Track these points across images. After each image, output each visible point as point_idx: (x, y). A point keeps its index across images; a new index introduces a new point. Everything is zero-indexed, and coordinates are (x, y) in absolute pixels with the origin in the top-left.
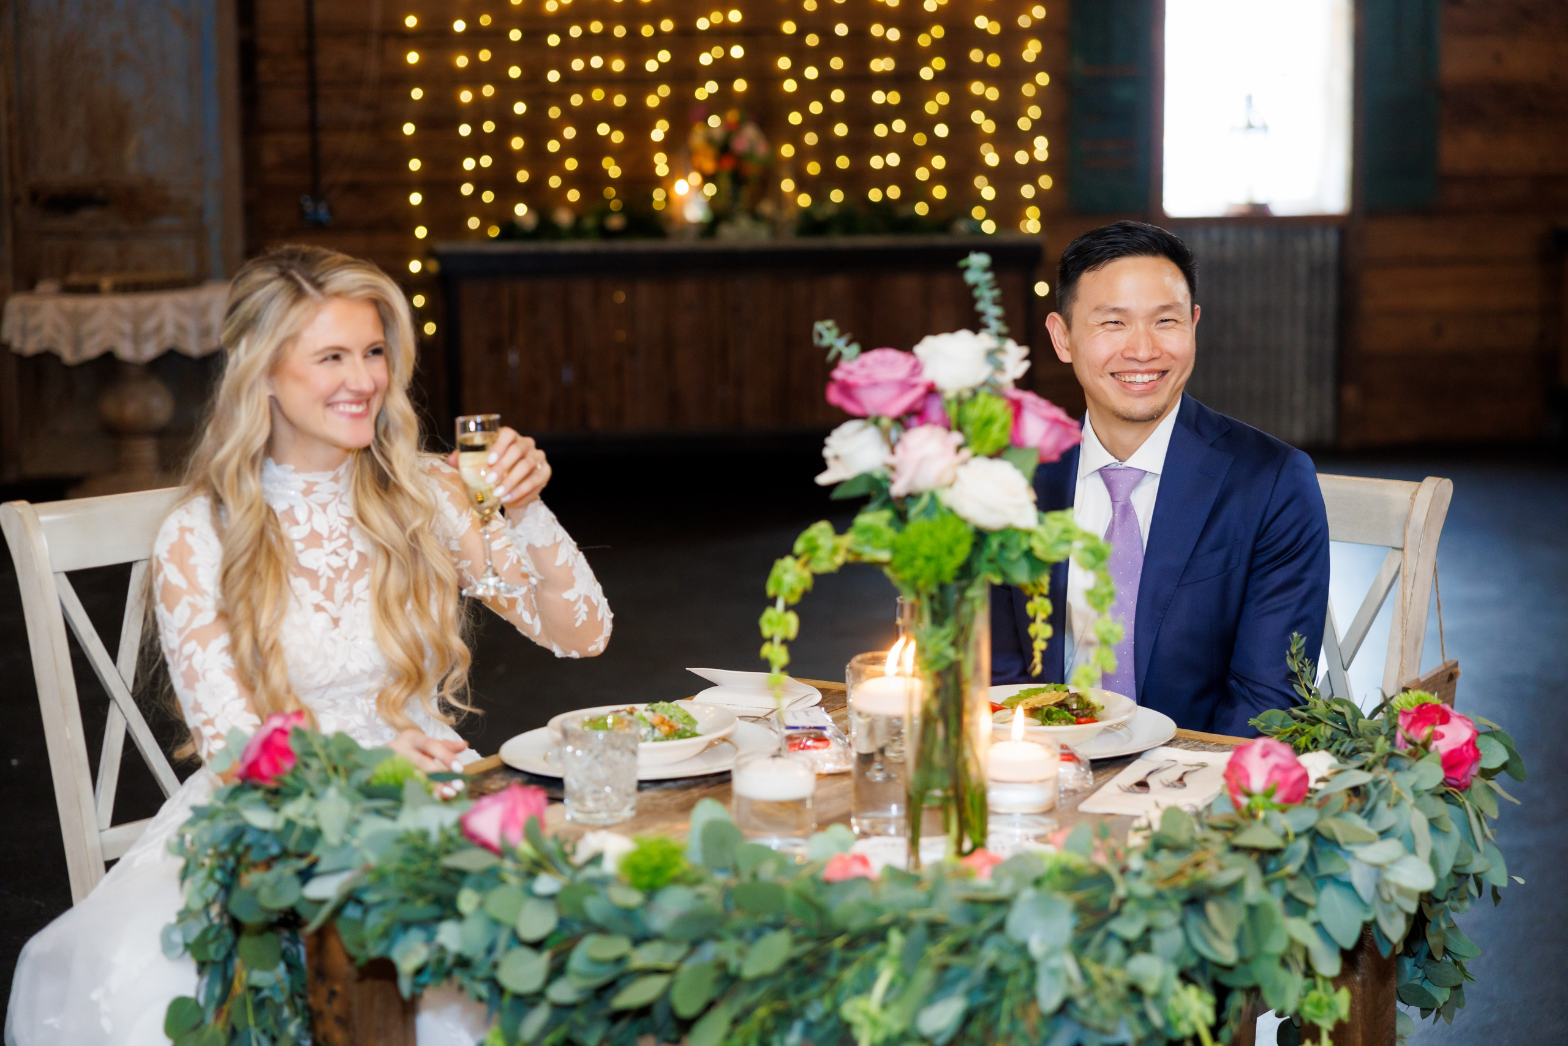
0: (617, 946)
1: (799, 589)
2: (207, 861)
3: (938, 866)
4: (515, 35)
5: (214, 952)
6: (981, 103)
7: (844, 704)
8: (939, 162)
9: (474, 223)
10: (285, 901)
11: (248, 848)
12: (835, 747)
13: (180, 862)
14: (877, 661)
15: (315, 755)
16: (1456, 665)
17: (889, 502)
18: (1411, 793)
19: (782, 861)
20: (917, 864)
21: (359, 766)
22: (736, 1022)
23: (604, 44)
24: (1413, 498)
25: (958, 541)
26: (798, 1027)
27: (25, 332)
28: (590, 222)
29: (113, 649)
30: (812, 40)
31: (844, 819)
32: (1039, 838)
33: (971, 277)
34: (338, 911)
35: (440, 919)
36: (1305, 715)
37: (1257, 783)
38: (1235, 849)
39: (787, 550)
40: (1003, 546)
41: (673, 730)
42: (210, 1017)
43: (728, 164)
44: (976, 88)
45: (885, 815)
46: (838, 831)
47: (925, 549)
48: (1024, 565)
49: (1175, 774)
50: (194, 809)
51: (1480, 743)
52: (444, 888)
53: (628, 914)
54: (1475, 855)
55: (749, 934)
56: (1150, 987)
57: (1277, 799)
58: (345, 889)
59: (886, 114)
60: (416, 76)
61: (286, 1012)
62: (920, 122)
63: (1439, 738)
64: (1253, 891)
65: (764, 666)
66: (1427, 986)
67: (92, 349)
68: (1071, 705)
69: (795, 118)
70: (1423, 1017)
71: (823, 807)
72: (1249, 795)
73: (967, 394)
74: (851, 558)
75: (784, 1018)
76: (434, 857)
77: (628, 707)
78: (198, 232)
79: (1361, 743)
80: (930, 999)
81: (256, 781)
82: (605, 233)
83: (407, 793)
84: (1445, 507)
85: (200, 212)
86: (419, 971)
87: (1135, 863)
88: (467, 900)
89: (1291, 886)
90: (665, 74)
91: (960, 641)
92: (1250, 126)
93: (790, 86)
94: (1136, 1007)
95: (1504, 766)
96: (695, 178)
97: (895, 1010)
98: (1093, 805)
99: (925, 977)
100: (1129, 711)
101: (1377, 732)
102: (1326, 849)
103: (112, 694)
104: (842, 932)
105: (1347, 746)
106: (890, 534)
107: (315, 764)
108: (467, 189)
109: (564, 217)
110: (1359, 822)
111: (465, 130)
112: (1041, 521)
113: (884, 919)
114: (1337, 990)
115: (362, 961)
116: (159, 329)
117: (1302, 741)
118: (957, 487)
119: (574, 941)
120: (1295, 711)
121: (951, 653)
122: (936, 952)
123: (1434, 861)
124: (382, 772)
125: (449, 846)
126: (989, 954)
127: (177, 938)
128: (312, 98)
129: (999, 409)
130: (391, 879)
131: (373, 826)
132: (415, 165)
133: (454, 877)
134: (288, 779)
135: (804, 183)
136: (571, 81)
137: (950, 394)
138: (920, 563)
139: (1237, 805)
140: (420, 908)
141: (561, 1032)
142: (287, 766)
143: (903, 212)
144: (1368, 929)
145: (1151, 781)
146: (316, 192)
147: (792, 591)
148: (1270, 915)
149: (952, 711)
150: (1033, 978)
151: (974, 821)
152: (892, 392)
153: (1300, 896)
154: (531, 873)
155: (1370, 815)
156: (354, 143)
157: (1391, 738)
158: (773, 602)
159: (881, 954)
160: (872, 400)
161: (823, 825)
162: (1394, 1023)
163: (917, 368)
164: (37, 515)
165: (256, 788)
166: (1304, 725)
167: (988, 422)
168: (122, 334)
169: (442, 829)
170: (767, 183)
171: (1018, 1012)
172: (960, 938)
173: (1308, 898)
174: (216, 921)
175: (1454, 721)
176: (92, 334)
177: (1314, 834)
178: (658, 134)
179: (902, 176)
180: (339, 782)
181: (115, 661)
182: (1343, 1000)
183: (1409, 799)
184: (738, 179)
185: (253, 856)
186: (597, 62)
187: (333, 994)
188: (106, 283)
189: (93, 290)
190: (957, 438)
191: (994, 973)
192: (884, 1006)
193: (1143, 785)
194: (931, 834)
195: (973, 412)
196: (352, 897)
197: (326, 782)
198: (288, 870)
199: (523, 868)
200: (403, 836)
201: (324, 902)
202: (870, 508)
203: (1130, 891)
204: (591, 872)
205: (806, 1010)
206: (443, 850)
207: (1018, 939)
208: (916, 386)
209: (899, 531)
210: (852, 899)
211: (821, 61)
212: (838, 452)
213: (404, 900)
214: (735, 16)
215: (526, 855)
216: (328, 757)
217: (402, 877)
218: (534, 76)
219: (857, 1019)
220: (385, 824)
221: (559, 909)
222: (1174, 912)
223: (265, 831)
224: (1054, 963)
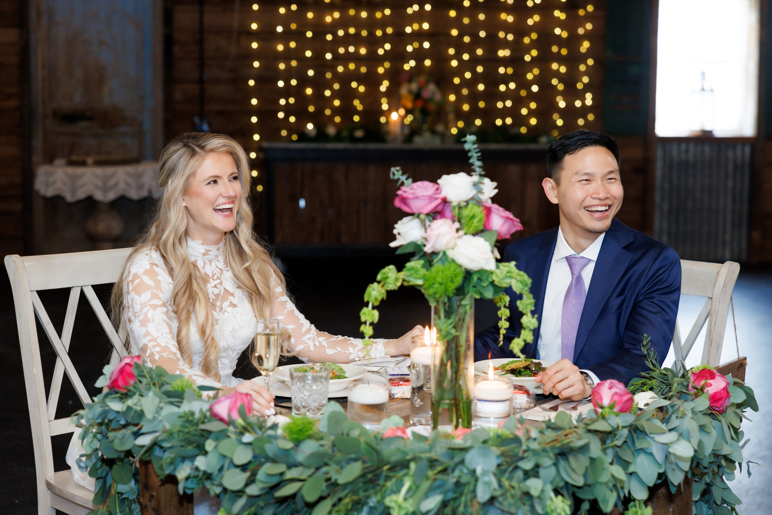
0: (282, 468)
1: (380, 298)
2: (94, 430)
4: (309, 34)
6: (557, 74)
8: (533, 105)
9: (284, 133)
10: (126, 447)
11: (111, 421)
15: (145, 376)
16: (745, 359)
17: (423, 255)
18: (691, 412)
21: (165, 383)
22: (334, 505)
23: (356, 40)
24: (718, 272)
25: (456, 275)
26: (366, 509)
27: (47, 185)
28: (345, 134)
30: (467, 39)
33: (467, 146)
34: (150, 451)
35: (197, 455)
37: (606, 401)
38: (590, 431)
39: (373, 280)
40: (479, 279)
41: (334, 375)
43: (419, 104)
44: (555, 66)
47: (439, 280)
48: (491, 289)
51: (730, 389)
52: (200, 440)
53: (286, 451)
54: (725, 445)
55: (343, 463)
56: (536, 494)
57: (616, 410)
58: (154, 441)
59: (506, 79)
60: (256, 55)
62: (524, 84)
63: (709, 386)
64: (595, 451)
65: (361, 336)
67: (81, 195)
68: (532, 368)
69: (457, 81)
72: (602, 407)
73: (463, 204)
74: (404, 283)
75: (358, 504)
76: (197, 425)
78: (140, 135)
80: (426, 495)
81: (117, 389)
82: (353, 139)
83: (186, 395)
85: (141, 124)
86: (187, 479)
87: (535, 434)
88: (209, 445)
89: (618, 451)
90: (387, 55)
91: (458, 325)
92: (702, 90)
93: (454, 63)
94: (528, 503)
95: (744, 402)
96: (402, 111)
97: (411, 501)
99: (425, 485)
102: (641, 436)
103: (58, 353)
104: (387, 464)
105: (664, 390)
106: (423, 271)
107: (144, 381)
108: (281, 115)
109: (331, 131)
110: (658, 423)
111: (281, 84)
112: (498, 267)
113: (409, 457)
114: (646, 506)
115: (163, 476)
116: (116, 185)
117: (645, 388)
118: (456, 249)
119: (261, 465)
121: (453, 331)
122: (432, 473)
124: (176, 385)
125: (204, 419)
126: (457, 474)
128: (201, 66)
129: (479, 212)
130: (176, 436)
131: (170, 410)
132: (254, 102)
133: (205, 434)
134: (131, 388)
135: (460, 116)
136: (337, 58)
137: (454, 204)
138: (436, 286)
139: (596, 412)
140: (190, 449)
141: (253, 509)
142: (132, 382)
143: (513, 131)
146: (201, 115)
147: (376, 299)
148: (603, 464)
150: (476, 486)
152: (426, 202)
153: (624, 458)
154: (242, 434)
155: (666, 421)
156: (223, 90)
158: (367, 305)
159: (406, 475)
160: (416, 206)
163: (438, 190)
165: (117, 393)
167: (473, 217)
168: (97, 187)
169: (201, 410)
170: (441, 115)
171: (469, 503)
172: (444, 466)
173: (628, 459)
175: (717, 378)
176: (82, 186)
177: (633, 427)
178: (384, 87)
179: (514, 112)
180: (155, 389)
181: (60, 337)
183: (689, 414)
184: (424, 112)
185: (113, 425)
186: (351, 49)
187: (152, 496)
188: (90, 160)
189: (83, 164)
190: (457, 225)
191: (458, 484)
192: (405, 499)
194: (443, 422)
195: (466, 213)
196: (155, 444)
197: (149, 389)
198: (129, 432)
199: (238, 430)
200: (182, 414)
201: (143, 446)
202: (414, 258)
203: (528, 447)
204: (270, 432)
205: (369, 500)
206: (201, 421)
207: (471, 467)
208: (437, 199)
209: (428, 270)
210: (393, 447)
211: (471, 50)
212: (400, 231)
213: (182, 446)
214: (426, 26)
215: (240, 424)
216: (151, 378)
217: (181, 434)
218: (318, 56)
219: (392, 505)
220: (174, 409)
221: (253, 450)
222: (551, 458)
223: (118, 412)
224: (486, 479)
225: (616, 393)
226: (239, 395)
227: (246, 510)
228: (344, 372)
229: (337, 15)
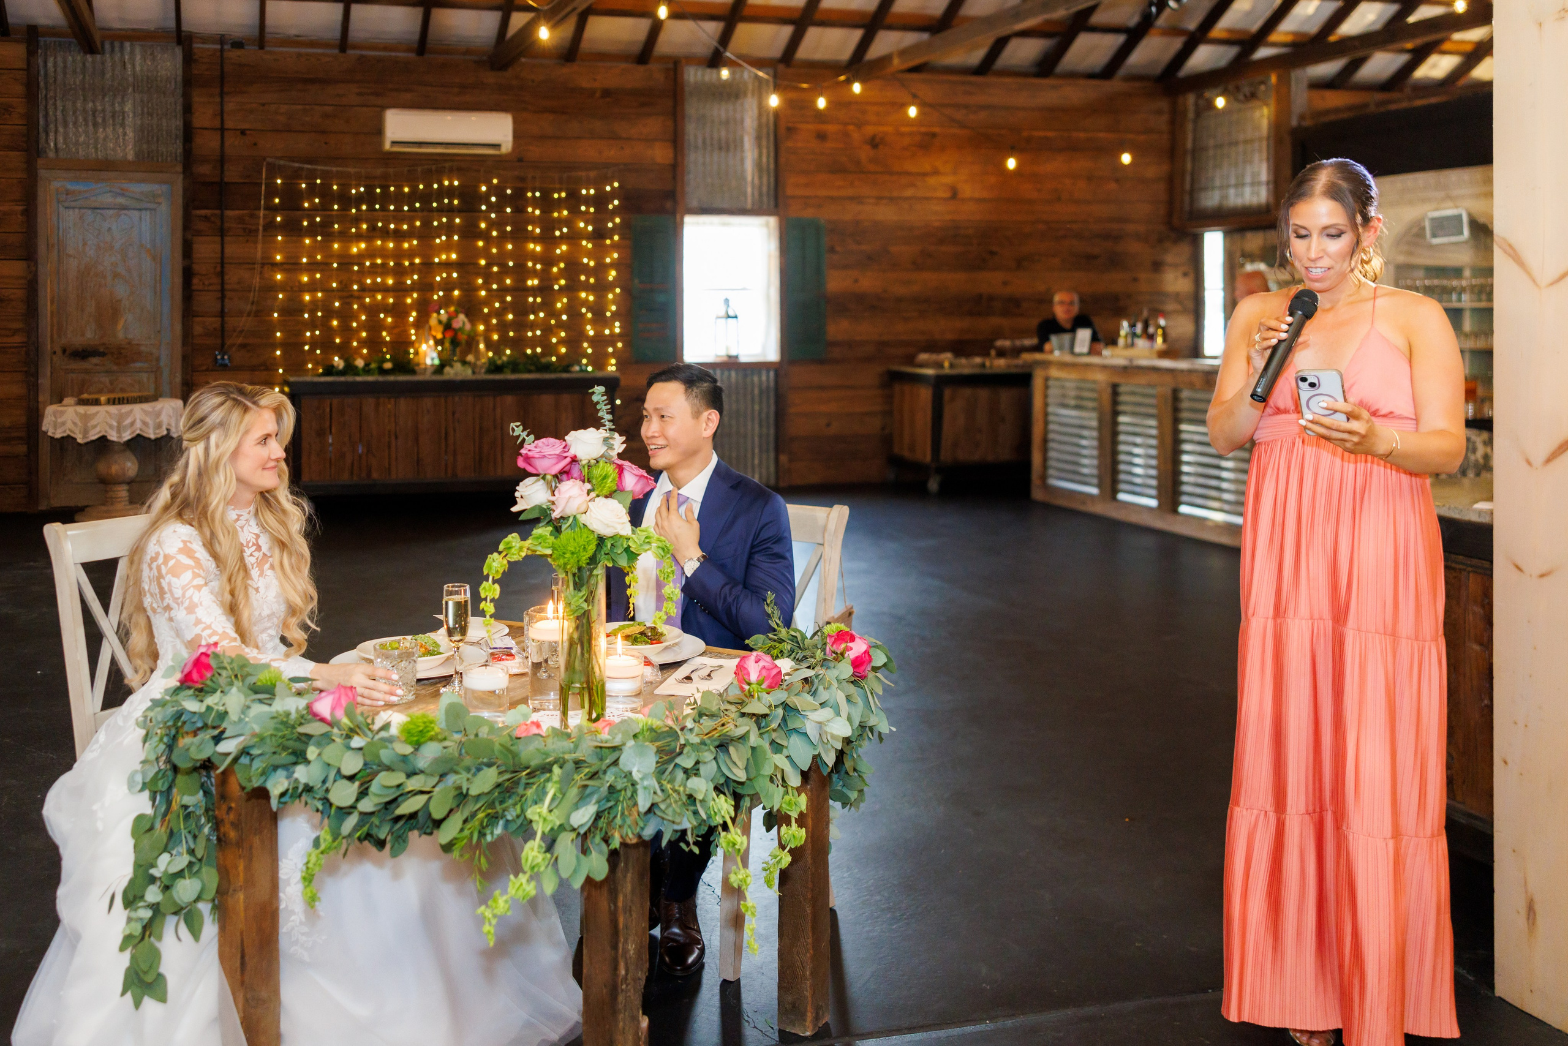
0: (398, 778)
1: (501, 571)
2: (159, 731)
3: (579, 728)
4: (335, 265)
5: (162, 785)
6: (585, 303)
7: (523, 634)
8: (563, 334)
9: (310, 366)
10: (204, 756)
11: (184, 723)
12: (518, 659)
13: (143, 732)
14: (541, 611)
15: (225, 668)
16: (852, 608)
17: (550, 522)
18: (836, 681)
19: (492, 726)
20: (566, 726)
21: (249, 675)
22: (465, 821)
23: (384, 270)
24: (828, 517)
25: (588, 543)
26: (501, 823)
27: (56, 425)
28: (373, 366)
29: (106, 607)
30: (495, 269)
31: (524, 701)
32: (633, 710)
33: (595, 398)
34: (236, 760)
35: (295, 764)
36: (776, 637)
37: (753, 677)
38: (743, 715)
39: (495, 549)
40: (613, 545)
41: (427, 650)
42: (158, 825)
43: (449, 335)
44: (583, 295)
45: (547, 698)
46: (522, 707)
47: (571, 548)
48: (625, 556)
49: (706, 672)
50: (152, 700)
51: (872, 652)
52: (298, 745)
53: (404, 758)
54: (871, 715)
55: (473, 770)
56: (699, 797)
57: (764, 686)
58: (241, 747)
59: (535, 309)
60: (282, 287)
61: (203, 820)
62: (553, 313)
63: (849, 650)
64: (754, 739)
65: (484, 614)
66: (845, 790)
67: (93, 436)
68: (647, 634)
69: (486, 310)
70: (843, 808)
71: (512, 694)
72: (749, 684)
73: (593, 462)
74: (530, 553)
75: (493, 818)
76: (293, 727)
77: (401, 637)
78: (156, 371)
79: (807, 653)
80: (576, 806)
81: (190, 684)
82: (382, 371)
83: (278, 690)
84: (845, 521)
85: (158, 359)
86: (283, 795)
87: (689, 724)
88: (312, 752)
89: (774, 735)
90: (416, 286)
91: (590, 599)
92: (729, 317)
93: (483, 293)
94: (692, 808)
95: (885, 665)
96: (431, 342)
97: (556, 812)
98: (662, 690)
99: (573, 792)
100: (679, 637)
101: (815, 646)
102: (792, 714)
103: (104, 633)
104: (526, 767)
105: (800, 655)
106: (551, 539)
107: (224, 673)
108: (307, 348)
109: (360, 363)
110: (809, 698)
111: (306, 316)
112: (633, 532)
113: (550, 759)
114: (800, 794)
115: (249, 788)
116: (132, 424)
117: (775, 652)
118: (587, 513)
119: (375, 774)
120: (770, 635)
121: (585, 605)
122: (579, 778)
123: (849, 719)
124: (263, 678)
125: (302, 720)
126: (610, 778)
127: (139, 779)
128: (223, 298)
129: (611, 470)
130: (268, 741)
131: (258, 709)
132: (278, 335)
133: (303, 738)
134: (209, 682)
135: (489, 345)
136: (364, 289)
137: (584, 462)
138: (568, 555)
139: (742, 689)
140: (284, 757)
142: (208, 675)
143: (544, 360)
144: (817, 758)
145: (692, 676)
146: (222, 349)
147: (497, 572)
148: (764, 752)
149: (586, 638)
150: (635, 792)
151: (598, 701)
152: (554, 461)
153: (778, 741)
154: (348, 737)
155: (814, 694)
156: (245, 323)
157: (824, 650)
158: (486, 578)
159: (548, 780)
160: (542, 465)
161: (513, 705)
162: (828, 812)
163: (566, 448)
164: (66, 531)
165: (189, 688)
166: (775, 643)
167: (605, 477)
168: (111, 427)
169: (297, 710)
170: (471, 344)
171: (626, 812)
172: (593, 769)
173: (784, 743)
174: (163, 767)
175: (857, 640)
176: (95, 427)
177: (785, 706)
178: (411, 318)
179: (544, 341)
180: (238, 683)
181: (107, 612)
182: (803, 801)
183: (835, 684)
184: (455, 342)
185: (186, 728)
186: (379, 279)
187: (230, 808)
188: (103, 399)
189: (97, 402)
190: (588, 486)
191: (612, 789)
192: (550, 810)
193: (688, 678)
194: (574, 709)
195: (597, 472)
196: (244, 752)
197: (231, 684)
198: (208, 736)
199: (344, 733)
200: (275, 715)
201: (228, 754)
202: (541, 525)
203: (687, 740)
204: (383, 734)
205: (506, 813)
206: (298, 723)
207: (626, 769)
208: (566, 457)
209: (556, 538)
210: (531, 748)
211: (500, 280)
212: (523, 494)
213: (274, 753)
214: (454, 256)
215: (345, 724)
216: (232, 669)
217: (274, 739)
218: (345, 287)
219: (535, 818)
220: (265, 708)
221: (364, 755)
222: (712, 752)
223: (195, 713)
224: (646, 783)
225: (764, 667)
226: (342, 690)
227: (358, 831)
228: (438, 646)
229: (363, 245)
